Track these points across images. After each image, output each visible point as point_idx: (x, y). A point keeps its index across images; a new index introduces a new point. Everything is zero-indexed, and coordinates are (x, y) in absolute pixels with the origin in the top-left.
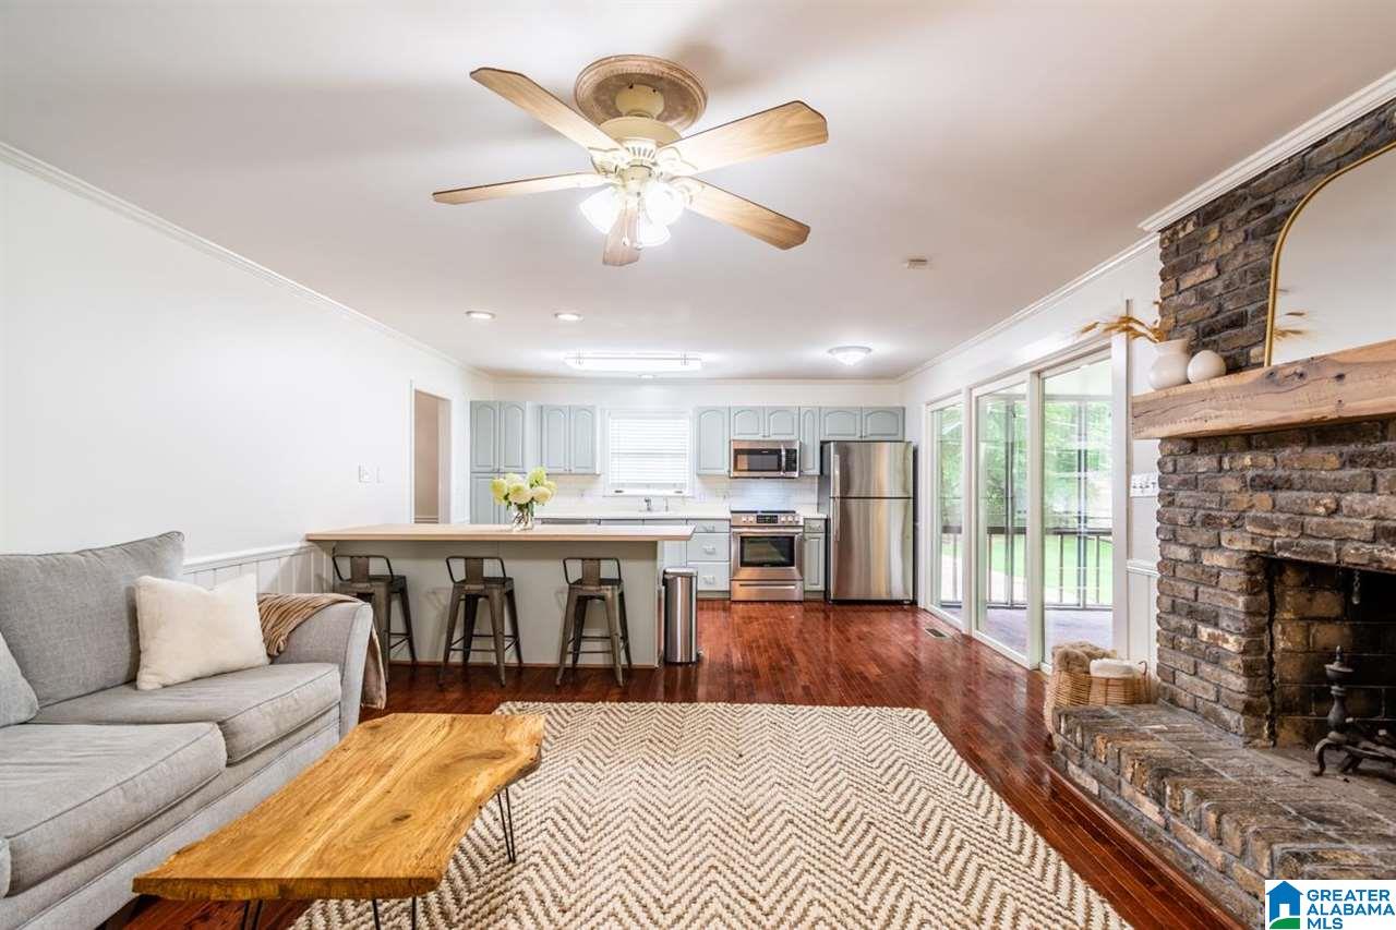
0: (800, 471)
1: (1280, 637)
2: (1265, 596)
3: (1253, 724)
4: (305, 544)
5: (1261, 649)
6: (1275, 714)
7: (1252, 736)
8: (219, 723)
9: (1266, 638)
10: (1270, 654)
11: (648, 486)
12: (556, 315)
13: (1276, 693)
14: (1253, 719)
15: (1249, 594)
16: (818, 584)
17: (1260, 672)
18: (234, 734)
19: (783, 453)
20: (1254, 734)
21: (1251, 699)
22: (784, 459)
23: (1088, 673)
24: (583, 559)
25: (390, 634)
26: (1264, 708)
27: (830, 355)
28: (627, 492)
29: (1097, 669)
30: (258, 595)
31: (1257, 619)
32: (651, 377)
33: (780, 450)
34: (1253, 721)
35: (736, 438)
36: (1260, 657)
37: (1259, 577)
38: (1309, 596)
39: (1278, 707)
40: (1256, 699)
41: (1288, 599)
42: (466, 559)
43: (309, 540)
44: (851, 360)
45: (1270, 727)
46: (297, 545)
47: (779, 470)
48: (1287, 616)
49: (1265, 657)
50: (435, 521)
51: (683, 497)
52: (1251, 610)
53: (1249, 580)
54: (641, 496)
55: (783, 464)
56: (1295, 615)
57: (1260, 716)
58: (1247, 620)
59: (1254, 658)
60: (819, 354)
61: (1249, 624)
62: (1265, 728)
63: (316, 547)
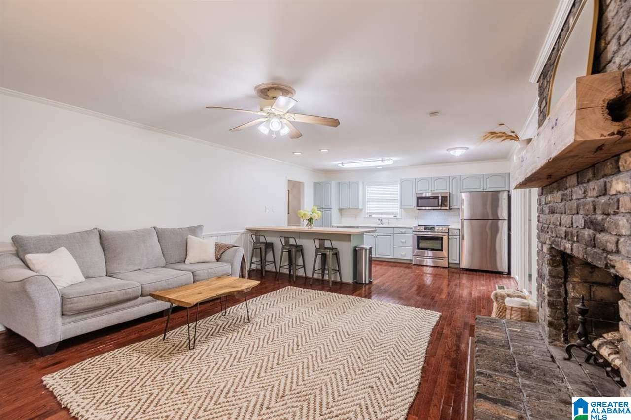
0: (449, 207)
1: (572, 290)
2: (561, 268)
3: (554, 333)
4: (246, 231)
5: (559, 296)
6: (568, 330)
7: (554, 340)
8: (192, 272)
9: (562, 290)
10: (565, 299)
11: (381, 214)
12: (320, 150)
13: (569, 320)
14: (554, 331)
15: (552, 267)
16: (456, 260)
17: (558, 307)
18: (196, 276)
19: (440, 198)
20: (555, 338)
21: (553, 320)
22: (440, 201)
23: (504, 303)
24: (319, 239)
25: (265, 261)
26: (562, 327)
27: (447, 152)
28: (374, 216)
29: (508, 302)
30: (216, 243)
31: (557, 280)
32: (381, 168)
33: (438, 197)
34: (554, 332)
35: (418, 192)
36: (559, 300)
37: (557, 258)
38: (590, 270)
39: (570, 327)
40: (555, 321)
41: (576, 271)
42: (285, 237)
43: (247, 230)
44: (458, 153)
45: (564, 336)
46: (243, 231)
47: (438, 206)
48: (575, 279)
49: (562, 300)
50: (300, 226)
51: (397, 218)
52: (553, 274)
53: (551, 259)
54: (377, 218)
55: (440, 203)
56: (581, 280)
57: (559, 330)
58: (550, 280)
59: (554, 300)
60: (442, 152)
61: (551, 281)
62: (562, 337)
63: (250, 232)
